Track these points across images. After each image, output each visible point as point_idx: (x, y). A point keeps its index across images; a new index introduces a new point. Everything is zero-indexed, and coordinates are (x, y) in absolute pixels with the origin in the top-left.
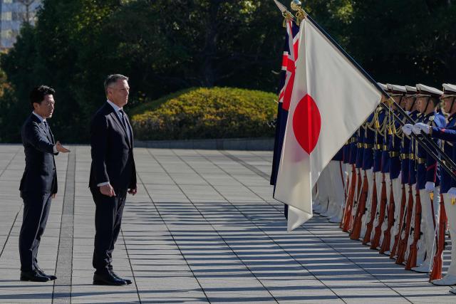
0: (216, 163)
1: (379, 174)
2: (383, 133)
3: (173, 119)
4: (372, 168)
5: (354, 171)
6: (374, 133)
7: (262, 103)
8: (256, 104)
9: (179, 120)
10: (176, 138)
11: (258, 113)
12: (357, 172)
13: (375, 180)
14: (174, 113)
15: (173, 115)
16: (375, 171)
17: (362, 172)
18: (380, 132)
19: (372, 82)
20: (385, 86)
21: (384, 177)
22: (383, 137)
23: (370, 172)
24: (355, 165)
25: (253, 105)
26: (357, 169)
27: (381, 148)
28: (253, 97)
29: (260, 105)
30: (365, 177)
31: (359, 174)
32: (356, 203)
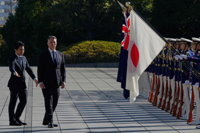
0: (94, 73)
1: (165, 77)
2: (166, 59)
3: (75, 54)
4: (162, 75)
5: (154, 76)
6: (162, 59)
7: (114, 47)
8: (111, 47)
9: (78, 55)
10: (76, 63)
11: (112, 51)
12: (155, 76)
13: (163, 80)
14: (76, 52)
15: (75, 53)
16: (163, 76)
17: (158, 76)
18: (165, 59)
19: (161, 37)
20: (167, 39)
21: (167, 78)
22: (166, 61)
23: (161, 76)
24: (154, 73)
25: (110, 48)
26: (155, 75)
28: (110, 44)
29: (113, 48)
30: (159, 78)
31: (156, 77)
32: (155, 90)
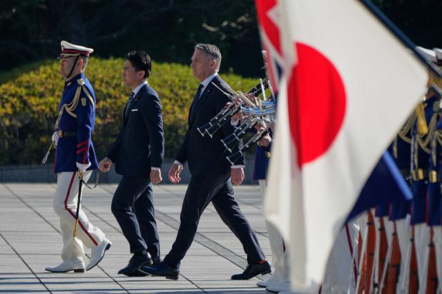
0: (95, 210)
1: (422, 230)
2: (429, 146)
3: (7, 122)
4: (408, 217)
5: (371, 224)
7: (184, 88)
8: (172, 91)
9: (19, 125)
10: (14, 162)
11: (177, 109)
12: (377, 225)
13: (413, 240)
14: (10, 111)
15: (6, 115)
16: (413, 223)
17: (389, 225)
18: (423, 145)
19: (407, 45)
20: (431, 53)
21: (432, 233)
22: (429, 156)
23: (403, 225)
24: (373, 211)
25: (167, 92)
26: (376, 221)
27: (427, 177)
28: (166, 77)
29: (181, 92)
30: (395, 234)
31: (382, 229)
32: (375, 285)
